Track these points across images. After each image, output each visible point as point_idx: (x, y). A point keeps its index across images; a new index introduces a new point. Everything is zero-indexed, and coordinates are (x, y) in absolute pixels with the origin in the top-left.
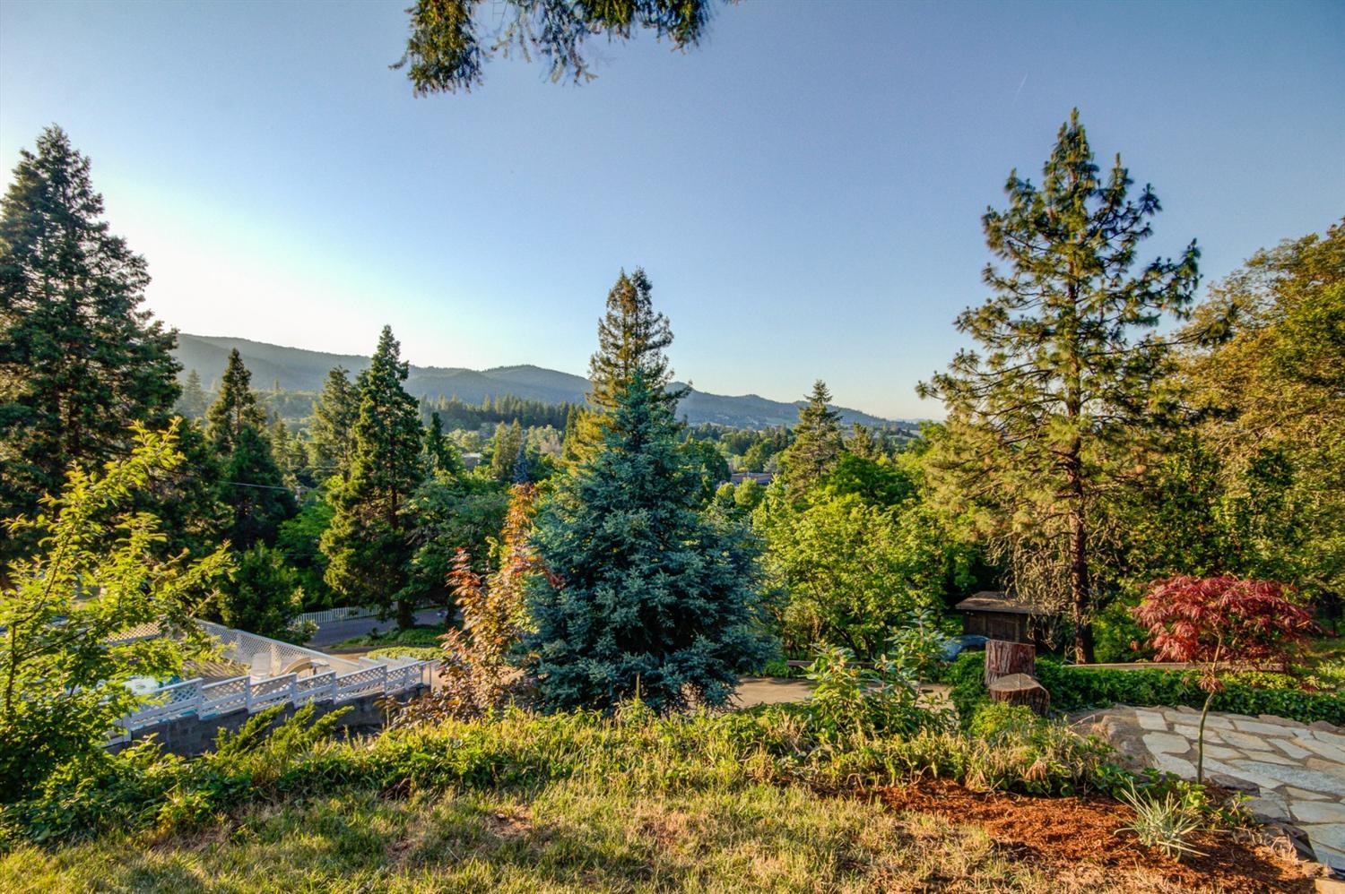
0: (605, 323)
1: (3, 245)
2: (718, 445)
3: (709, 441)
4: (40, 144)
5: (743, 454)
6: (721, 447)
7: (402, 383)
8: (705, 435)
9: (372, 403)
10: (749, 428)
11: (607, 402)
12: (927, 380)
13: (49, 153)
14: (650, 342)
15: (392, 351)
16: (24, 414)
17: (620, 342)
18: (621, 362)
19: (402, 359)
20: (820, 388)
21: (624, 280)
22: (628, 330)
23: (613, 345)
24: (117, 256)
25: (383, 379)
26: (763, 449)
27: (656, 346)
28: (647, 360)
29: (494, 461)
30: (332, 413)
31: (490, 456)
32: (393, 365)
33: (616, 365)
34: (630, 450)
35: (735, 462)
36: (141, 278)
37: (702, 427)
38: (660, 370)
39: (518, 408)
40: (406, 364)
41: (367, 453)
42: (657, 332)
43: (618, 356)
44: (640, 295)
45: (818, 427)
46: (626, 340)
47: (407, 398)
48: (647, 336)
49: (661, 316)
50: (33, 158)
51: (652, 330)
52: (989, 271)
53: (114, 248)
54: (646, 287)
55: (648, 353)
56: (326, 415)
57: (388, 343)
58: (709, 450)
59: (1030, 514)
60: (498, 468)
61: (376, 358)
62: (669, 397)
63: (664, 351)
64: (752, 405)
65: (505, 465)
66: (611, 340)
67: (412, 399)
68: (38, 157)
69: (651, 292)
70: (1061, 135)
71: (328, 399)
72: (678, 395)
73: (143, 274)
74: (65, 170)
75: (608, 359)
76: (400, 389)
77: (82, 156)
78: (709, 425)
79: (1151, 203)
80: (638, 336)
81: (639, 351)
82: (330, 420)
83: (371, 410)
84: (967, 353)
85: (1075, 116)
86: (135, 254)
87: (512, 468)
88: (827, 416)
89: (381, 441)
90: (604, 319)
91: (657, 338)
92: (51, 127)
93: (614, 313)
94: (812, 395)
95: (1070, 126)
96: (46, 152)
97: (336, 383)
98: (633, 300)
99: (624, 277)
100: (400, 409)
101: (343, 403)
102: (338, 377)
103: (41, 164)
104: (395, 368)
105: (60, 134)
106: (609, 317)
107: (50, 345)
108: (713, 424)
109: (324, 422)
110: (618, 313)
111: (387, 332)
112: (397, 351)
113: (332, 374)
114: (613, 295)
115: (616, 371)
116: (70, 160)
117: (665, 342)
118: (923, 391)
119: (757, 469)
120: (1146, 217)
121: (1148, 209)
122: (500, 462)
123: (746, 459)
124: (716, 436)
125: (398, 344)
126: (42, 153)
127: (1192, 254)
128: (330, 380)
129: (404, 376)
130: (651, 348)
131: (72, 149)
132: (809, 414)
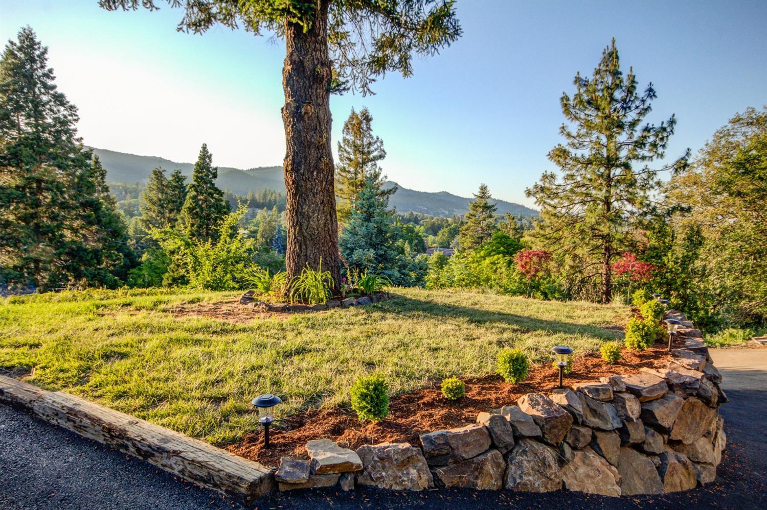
0: (342, 145)
1: (2, 98)
2: (417, 228)
3: (411, 225)
4: (19, 37)
5: (435, 234)
6: (420, 229)
7: (214, 181)
8: (409, 221)
9: (195, 193)
10: (441, 216)
11: (343, 196)
12: (531, 187)
13: (24, 42)
14: (371, 156)
15: (207, 160)
16: (18, 196)
17: (352, 157)
18: (352, 170)
19: (214, 165)
20: (483, 189)
21: (353, 116)
22: (356, 148)
23: (347, 158)
24: (62, 104)
25: (202, 178)
26: (450, 232)
27: (375, 159)
28: (368, 169)
29: (259, 235)
30: (155, 199)
31: (255, 232)
32: (208, 170)
33: (349, 172)
34: (365, 221)
35: (430, 239)
36: (75, 118)
37: (407, 215)
38: (376, 176)
39: (273, 198)
40: (216, 169)
41: (192, 225)
42: (376, 150)
43: (349, 165)
44: (364, 126)
45: (480, 215)
46: (355, 155)
47: (216, 190)
48: (369, 153)
49: (378, 138)
50: (15, 45)
51: (372, 148)
52: (563, 128)
53: (60, 99)
54: (368, 119)
55: (370, 164)
56: (151, 200)
57: (205, 155)
58: (410, 231)
59: (574, 261)
60: (262, 240)
61: (197, 164)
62: (383, 193)
63: (379, 163)
64: (444, 199)
65: (266, 239)
66: (346, 155)
67: (220, 191)
68: (19, 44)
69: (371, 123)
70: (604, 53)
71: (151, 190)
72: (389, 192)
73: (75, 115)
74: (34, 53)
75: (344, 168)
76: (213, 185)
77: (43, 45)
78: (412, 214)
79: (651, 93)
80: (363, 153)
81: (364, 163)
82: (154, 204)
83: (194, 198)
84: (549, 173)
85: (614, 42)
86: (71, 103)
87: (271, 240)
88: (486, 207)
89: (201, 218)
90: (341, 141)
91: (376, 154)
92: (26, 27)
93: (348, 137)
94: (478, 194)
95: (610, 47)
96: (22, 42)
97: (158, 179)
98: (360, 128)
99: (354, 113)
100: (213, 198)
101: (162, 193)
102: (159, 175)
103: (20, 49)
104: (209, 171)
105: (30, 32)
106: (345, 140)
107: (32, 157)
108: (415, 213)
109: (149, 205)
110: (350, 137)
111: (204, 148)
112: (211, 161)
113: (155, 173)
114: (347, 125)
115: (349, 176)
116: (36, 47)
117: (381, 157)
118: (529, 193)
119: (445, 245)
120: (649, 101)
121: (650, 96)
122: (263, 236)
123: (437, 238)
124: (416, 221)
125: (211, 155)
126: (21, 42)
127: (672, 122)
128: (153, 176)
129: (215, 176)
130: (372, 160)
131: (37, 40)
132: (475, 207)
